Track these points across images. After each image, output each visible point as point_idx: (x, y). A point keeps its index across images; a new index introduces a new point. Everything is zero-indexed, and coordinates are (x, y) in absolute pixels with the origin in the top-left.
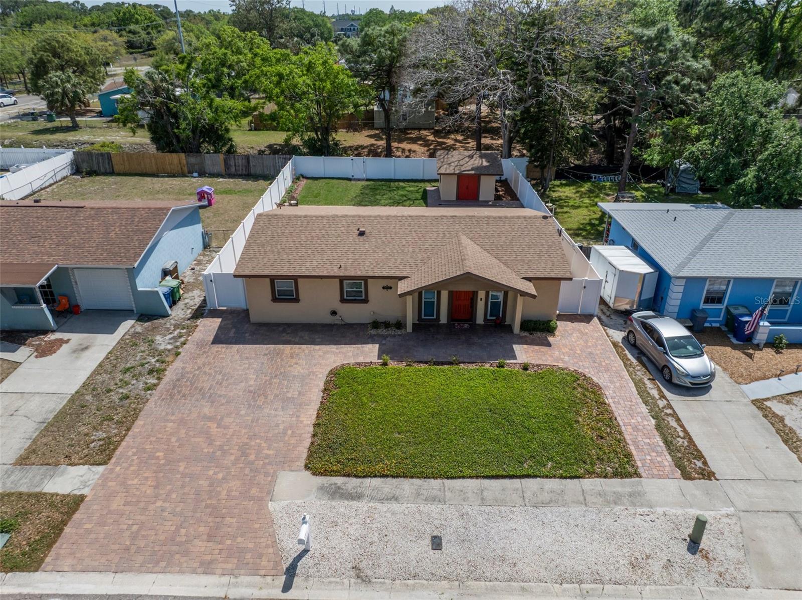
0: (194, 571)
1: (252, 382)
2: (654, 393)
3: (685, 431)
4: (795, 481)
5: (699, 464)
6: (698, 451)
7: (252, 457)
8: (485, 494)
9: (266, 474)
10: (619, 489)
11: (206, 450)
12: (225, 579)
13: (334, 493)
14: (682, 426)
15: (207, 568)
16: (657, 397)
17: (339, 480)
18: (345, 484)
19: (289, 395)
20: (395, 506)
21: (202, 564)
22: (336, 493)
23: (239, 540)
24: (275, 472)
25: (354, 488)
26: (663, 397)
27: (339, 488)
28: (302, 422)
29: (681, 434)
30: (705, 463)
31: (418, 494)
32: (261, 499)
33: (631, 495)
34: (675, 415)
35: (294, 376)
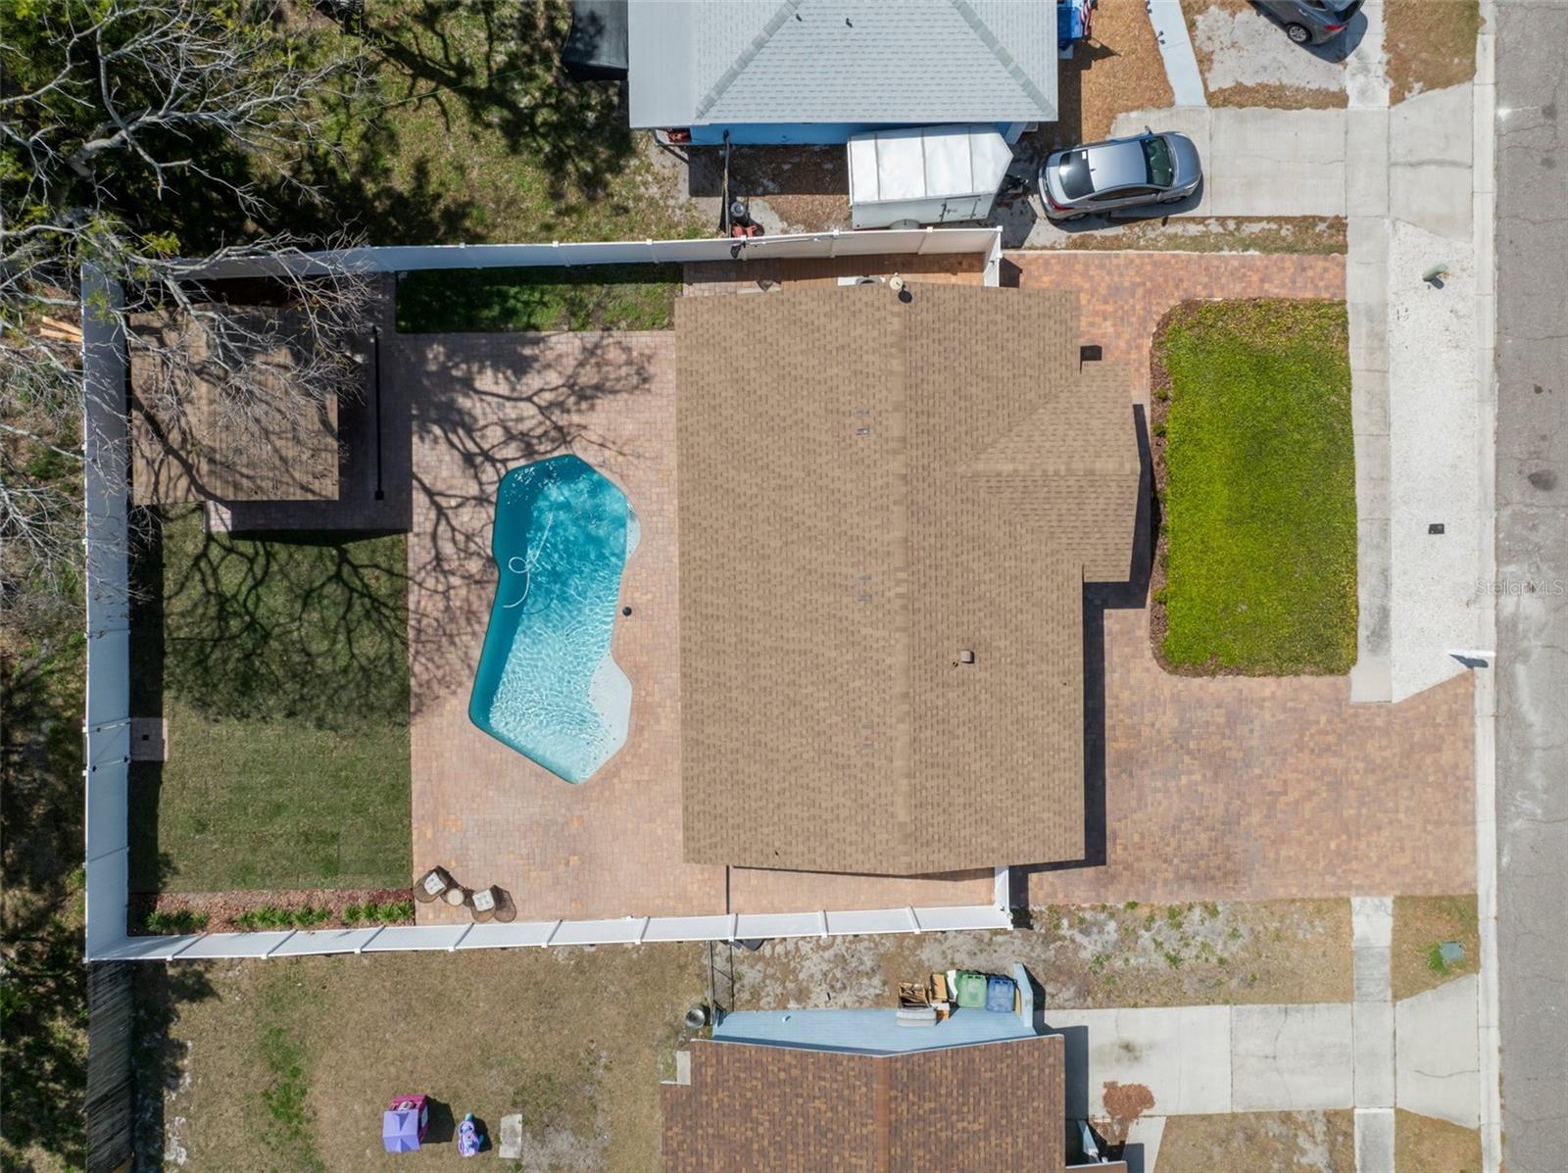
0: (1473, 752)
1: (1197, 777)
2: (1194, 229)
3: (1269, 219)
4: (1346, 133)
5: (1321, 227)
6: (1305, 218)
7: (1331, 738)
8: (1374, 476)
9: (1356, 715)
10: (1364, 330)
11: (1325, 795)
12: (1478, 721)
13: (1379, 636)
14: (1260, 219)
15: (1469, 742)
16: (1201, 228)
17: (1363, 633)
18: (1367, 627)
19: (1222, 720)
20: (1394, 572)
21: (1466, 747)
22: (1381, 634)
23: (1438, 721)
24: (1352, 707)
25: (1372, 616)
26: (1202, 220)
27: (1373, 633)
28: (1273, 693)
29: (1274, 226)
30: (1323, 219)
31: (1378, 547)
32: (1389, 712)
33: (1371, 320)
34: (1240, 221)
35: (1181, 722)
